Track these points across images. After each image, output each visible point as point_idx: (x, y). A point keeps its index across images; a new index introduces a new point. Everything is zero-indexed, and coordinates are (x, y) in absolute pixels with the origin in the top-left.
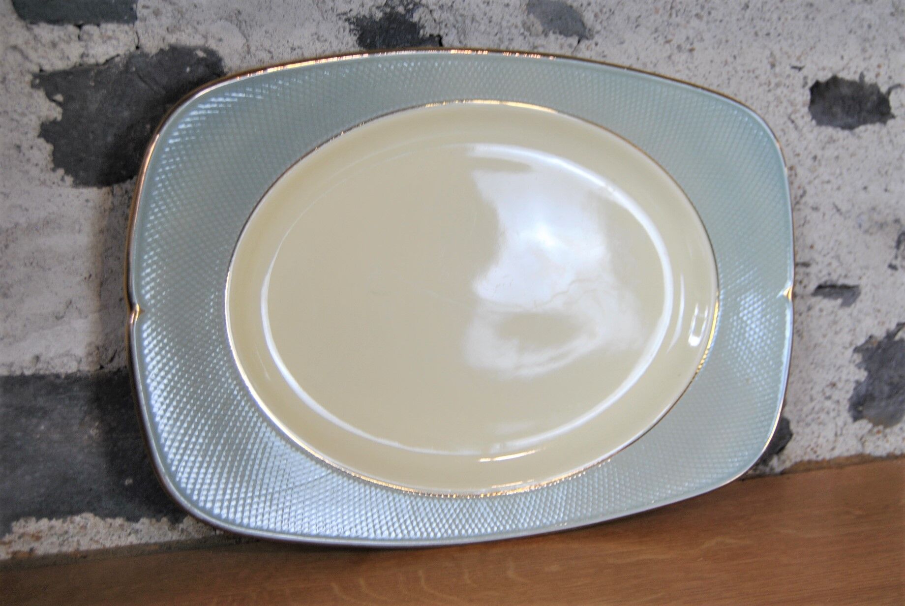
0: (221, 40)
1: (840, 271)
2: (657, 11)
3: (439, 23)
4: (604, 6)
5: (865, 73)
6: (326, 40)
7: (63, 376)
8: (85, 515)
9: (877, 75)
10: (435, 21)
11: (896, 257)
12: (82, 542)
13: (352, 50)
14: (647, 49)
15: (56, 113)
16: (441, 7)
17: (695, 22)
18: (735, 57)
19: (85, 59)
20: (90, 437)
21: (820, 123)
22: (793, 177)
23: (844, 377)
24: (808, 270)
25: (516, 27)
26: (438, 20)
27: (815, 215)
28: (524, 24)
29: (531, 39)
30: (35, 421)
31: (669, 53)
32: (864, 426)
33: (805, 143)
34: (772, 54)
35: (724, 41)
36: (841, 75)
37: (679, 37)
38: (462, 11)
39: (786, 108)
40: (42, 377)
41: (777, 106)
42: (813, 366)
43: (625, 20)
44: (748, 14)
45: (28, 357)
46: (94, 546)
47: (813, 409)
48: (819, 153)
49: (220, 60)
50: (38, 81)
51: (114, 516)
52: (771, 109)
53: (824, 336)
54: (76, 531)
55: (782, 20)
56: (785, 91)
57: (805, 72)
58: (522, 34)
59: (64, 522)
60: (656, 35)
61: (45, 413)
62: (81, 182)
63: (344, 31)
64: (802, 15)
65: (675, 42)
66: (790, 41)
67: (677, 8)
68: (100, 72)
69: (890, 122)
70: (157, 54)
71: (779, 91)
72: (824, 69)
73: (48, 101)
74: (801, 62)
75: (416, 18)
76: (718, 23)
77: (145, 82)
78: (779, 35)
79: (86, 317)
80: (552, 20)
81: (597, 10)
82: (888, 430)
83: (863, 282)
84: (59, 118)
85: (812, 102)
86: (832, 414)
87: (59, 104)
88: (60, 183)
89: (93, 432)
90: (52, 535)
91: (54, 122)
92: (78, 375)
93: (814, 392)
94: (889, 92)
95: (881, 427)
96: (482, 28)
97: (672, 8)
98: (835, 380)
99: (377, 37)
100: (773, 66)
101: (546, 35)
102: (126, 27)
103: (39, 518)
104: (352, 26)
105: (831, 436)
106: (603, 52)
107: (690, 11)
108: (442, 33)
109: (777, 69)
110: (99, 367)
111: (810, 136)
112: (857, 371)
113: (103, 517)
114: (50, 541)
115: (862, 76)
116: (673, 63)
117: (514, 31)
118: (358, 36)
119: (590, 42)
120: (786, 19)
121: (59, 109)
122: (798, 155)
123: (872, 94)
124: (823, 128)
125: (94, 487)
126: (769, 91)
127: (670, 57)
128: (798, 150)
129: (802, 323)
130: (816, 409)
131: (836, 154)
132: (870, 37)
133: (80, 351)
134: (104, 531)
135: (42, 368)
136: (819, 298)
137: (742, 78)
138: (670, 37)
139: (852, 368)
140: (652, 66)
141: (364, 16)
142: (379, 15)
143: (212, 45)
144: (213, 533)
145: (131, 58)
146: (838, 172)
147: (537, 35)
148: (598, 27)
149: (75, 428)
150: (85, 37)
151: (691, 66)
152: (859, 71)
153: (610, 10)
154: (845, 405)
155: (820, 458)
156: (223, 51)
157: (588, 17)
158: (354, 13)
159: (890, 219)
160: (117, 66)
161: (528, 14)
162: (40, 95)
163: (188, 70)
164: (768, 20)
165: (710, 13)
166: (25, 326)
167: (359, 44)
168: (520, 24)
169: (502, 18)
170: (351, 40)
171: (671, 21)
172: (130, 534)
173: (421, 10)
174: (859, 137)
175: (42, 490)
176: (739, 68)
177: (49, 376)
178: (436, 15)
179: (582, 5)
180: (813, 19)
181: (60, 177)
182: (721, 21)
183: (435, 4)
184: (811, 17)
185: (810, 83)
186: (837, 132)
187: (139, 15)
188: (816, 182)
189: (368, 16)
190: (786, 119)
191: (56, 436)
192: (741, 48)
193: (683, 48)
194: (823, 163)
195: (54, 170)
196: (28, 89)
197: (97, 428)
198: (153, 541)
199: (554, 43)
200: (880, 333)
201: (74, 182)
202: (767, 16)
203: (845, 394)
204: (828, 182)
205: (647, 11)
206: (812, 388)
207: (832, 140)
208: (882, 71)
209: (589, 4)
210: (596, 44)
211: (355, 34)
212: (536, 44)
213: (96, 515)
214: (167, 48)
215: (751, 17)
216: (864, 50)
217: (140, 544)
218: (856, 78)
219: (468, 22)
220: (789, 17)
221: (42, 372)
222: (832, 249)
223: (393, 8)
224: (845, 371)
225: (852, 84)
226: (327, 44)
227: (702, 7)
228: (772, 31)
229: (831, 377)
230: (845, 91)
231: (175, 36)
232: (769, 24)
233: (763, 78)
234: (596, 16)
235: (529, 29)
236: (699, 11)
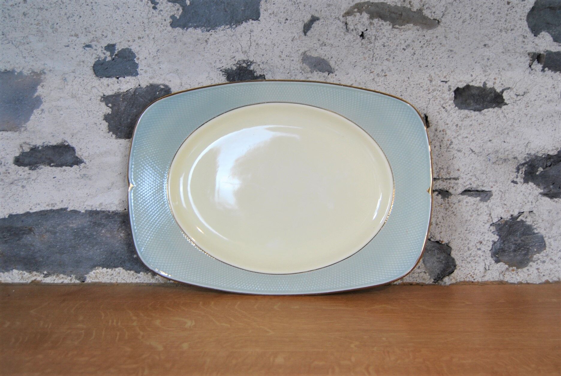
0: (170, 81)
1: (477, 182)
2: (365, 59)
3: (263, 70)
4: (338, 58)
5: (487, 82)
6: (212, 79)
7: (111, 212)
8: (119, 268)
9: (494, 83)
10: (261, 69)
11: (517, 177)
12: (118, 279)
13: (224, 82)
14: (360, 76)
15: (109, 111)
16: (263, 63)
17: (386, 63)
18: (409, 78)
19: (120, 90)
20: (121, 237)
21: (460, 108)
22: (445, 135)
23: (486, 239)
24: (457, 181)
25: (297, 69)
26: (262, 69)
27: (459, 154)
28: (301, 68)
29: (305, 74)
30: (101, 228)
31: (373, 77)
32: (502, 266)
33: (451, 118)
34: (430, 75)
35: (402, 70)
36: (471, 84)
37: (378, 70)
38: (272, 64)
39: (440, 101)
40: (104, 212)
41: (434, 101)
42: (467, 232)
43: (349, 64)
44: (415, 57)
45: (98, 203)
46: (123, 282)
47: (471, 254)
48: (460, 124)
49: (170, 89)
50: (103, 99)
51: (131, 270)
52: (431, 102)
53: (471, 216)
54: (116, 274)
55: (434, 59)
56: (439, 93)
57: (449, 83)
58: (301, 72)
59: (112, 270)
60: (365, 70)
61: (104, 226)
62: (118, 137)
63: (220, 75)
64: (446, 56)
65: (375, 72)
66: (439, 69)
67: (376, 57)
68: (124, 95)
69: (504, 107)
70: (146, 88)
71: (435, 93)
72: (461, 81)
73: (106, 106)
74: (446, 79)
75: (252, 68)
76: (399, 62)
77: (142, 98)
78: (433, 66)
79: (119, 189)
80: (315, 66)
81: (336, 60)
82: (520, 270)
83: (493, 190)
84: (110, 113)
85: (455, 98)
86: (482, 258)
87: (111, 108)
88: (111, 137)
89: (122, 235)
90: (107, 275)
91: (108, 114)
92: (116, 212)
93: (470, 245)
94: (502, 92)
95: (515, 268)
96: (281, 71)
97: (373, 57)
98: (481, 239)
99: (235, 77)
100: (431, 81)
101: (312, 73)
102: (134, 78)
103: (103, 268)
104: (223, 73)
105: (482, 269)
106: (339, 78)
107: (383, 58)
108: (264, 74)
109: (434, 83)
110: (124, 209)
111: (455, 115)
112: (493, 236)
113: (127, 270)
114: (107, 277)
115: (485, 84)
116: (376, 82)
117: (297, 71)
118: (226, 77)
119: (333, 74)
120: (437, 58)
121: (110, 109)
122: (447, 124)
123: (491, 93)
124: (462, 110)
125: (123, 257)
126: (429, 93)
127: (373, 79)
128: (447, 122)
129: (456, 208)
130: (472, 255)
131: (470, 123)
132: (489, 64)
133: (117, 202)
134: (127, 276)
135: (104, 208)
136: (465, 196)
137: (413, 88)
138: (373, 70)
139: (490, 234)
140: (363, 84)
141: (229, 69)
142: (235, 68)
143: (167, 83)
144: (169, 282)
145: (136, 89)
146: (472, 132)
147: (307, 73)
148: (337, 68)
149: (115, 233)
150: (119, 82)
151: (386, 83)
152: (483, 82)
153: (341, 60)
154: (489, 254)
155: (476, 281)
156: (171, 85)
157: (332, 63)
158: (224, 68)
159: (510, 157)
160: (130, 92)
161: (303, 63)
162: (103, 104)
163: (158, 93)
164: (426, 60)
165: (394, 58)
166: (96, 191)
167: (227, 80)
168: (299, 68)
169: (290, 66)
170: (223, 79)
171: (373, 63)
172: (136, 278)
173: (254, 65)
174: (484, 115)
175: (104, 256)
176: (412, 83)
177: (106, 211)
178: (261, 66)
179: (328, 58)
180: (452, 57)
181: (111, 135)
182: (400, 61)
183: (260, 62)
184: (451, 56)
185: (453, 89)
186: (471, 112)
187: (139, 73)
188: (459, 137)
189: (230, 69)
190: (440, 107)
191: (109, 235)
192: (412, 73)
193: (380, 75)
194: (463, 128)
195: (109, 132)
196: (99, 102)
197: (123, 233)
198: (145, 282)
199: (316, 76)
200: (507, 217)
201: (116, 137)
202: (426, 57)
203: (487, 247)
204: (467, 137)
205: (360, 59)
206: (468, 244)
207: (467, 117)
208: (497, 81)
209: (332, 58)
210: (336, 75)
211: (225, 76)
212: (307, 77)
213: (123, 269)
214: (149, 85)
215: (416, 59)
216: (485, 71)
217: (140, 283)
218: (481, 85)
219: (275, 68)
220: (439, 57)
221: (103, 210)
222: (471, 171)
223: (240, 64)
224: (487, 235)
225: (479, 88)
226: (213, 81)
227: (390, 56)
228: (429, 65)
229: (479, 238)
230: (474, 92)
231: (152, 80)
232: (427, 61)
233: (425, 87)
234: (335, 63)
235: (303, 70)
236: (388, 57)
